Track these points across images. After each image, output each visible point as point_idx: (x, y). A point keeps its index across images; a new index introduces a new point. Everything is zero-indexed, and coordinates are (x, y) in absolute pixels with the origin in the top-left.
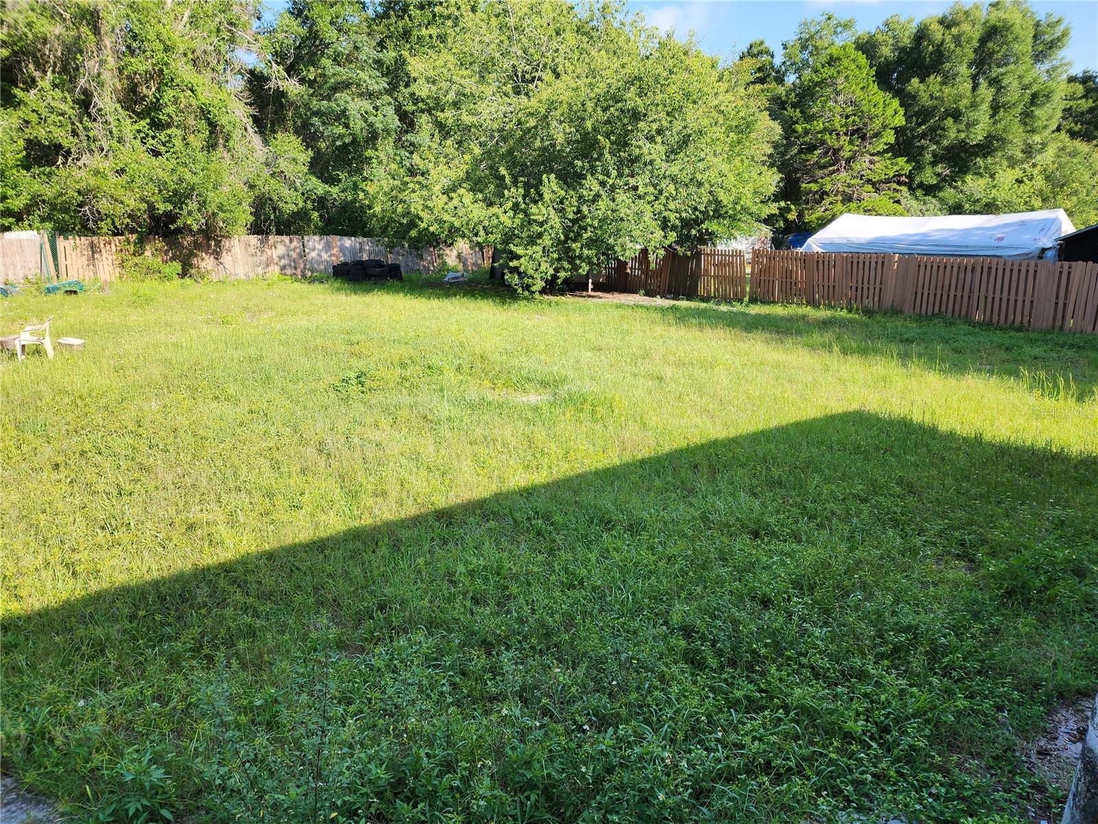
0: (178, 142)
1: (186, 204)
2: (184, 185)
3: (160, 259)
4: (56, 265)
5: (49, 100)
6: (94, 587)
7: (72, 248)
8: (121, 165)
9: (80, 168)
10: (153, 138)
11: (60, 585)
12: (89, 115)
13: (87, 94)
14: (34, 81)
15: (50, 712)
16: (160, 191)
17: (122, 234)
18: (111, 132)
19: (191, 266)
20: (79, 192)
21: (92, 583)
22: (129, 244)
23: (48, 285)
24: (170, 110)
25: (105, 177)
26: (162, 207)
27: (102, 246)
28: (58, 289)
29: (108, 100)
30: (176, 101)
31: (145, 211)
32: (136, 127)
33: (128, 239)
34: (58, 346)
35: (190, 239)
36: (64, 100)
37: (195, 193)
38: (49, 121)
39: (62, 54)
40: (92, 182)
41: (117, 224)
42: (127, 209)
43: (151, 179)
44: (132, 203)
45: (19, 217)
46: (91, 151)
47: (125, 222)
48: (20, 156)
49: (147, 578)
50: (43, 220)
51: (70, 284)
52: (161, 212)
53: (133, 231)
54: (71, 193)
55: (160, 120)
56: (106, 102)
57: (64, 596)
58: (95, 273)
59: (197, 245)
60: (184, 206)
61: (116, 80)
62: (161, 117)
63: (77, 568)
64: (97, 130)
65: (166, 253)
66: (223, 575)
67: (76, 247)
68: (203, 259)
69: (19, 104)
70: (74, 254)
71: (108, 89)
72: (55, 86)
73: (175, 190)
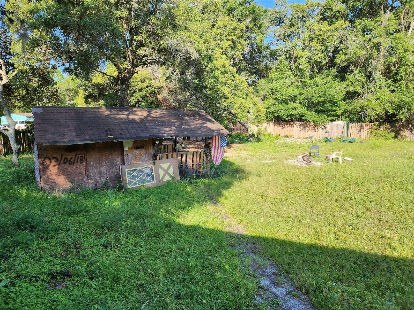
0: (403, 87)
1: (402, 110)
2: (403, 103)
3: (386, 132)
4: (347, 133)
5: (357, 77)
6: (343, 246)
7: (354, 127)
8: (378, 97)
9: (363, 99)
10: (393, 86)
11: (332, 241)
12: (370, 80)
13: (371, 73)
14: (353, 71)
15: (323, 282)
16: (392, 106)
17: (373, 122)
18: (376, 85)
19: (399, 134)
20: (360, 108)
21: (343, 244)
22: (375, 125)
23: (343, 139)
24: (402, 74)
25: (371, 102)
26: (391, 112)
27: (365, 126)
28: (347, 141)
29: (378, 74)
30: (405, 70)
31: (384, 114)
32: (387, 82)
33: (375, 124)
34: (343, 160)
35: (401, 124)
36: (362, 76)
37: (407, 105)
38: (355, 84)
39: (364, 60)
40: (366, 104)
41: (372, 119)
42: (377, 113)
43: (389, 101)
44: (380, 110)
45: (338, 117)
46: (368, 93)
47: (375, 117)
48: (343, 97)
49: (362, 250)
50: (346, 117)
51: (351, 139)
52: (390, 114)
53: (377, 121)
54: (358, 108)
55: (397, 79)
56: (377, 75)
57: (333, 245)
58: (360, 136)
59: (403, 126)
60: (401, 111)
61: (382, 66)
62: (398, 77)
63: (339, 237)
64: (372, 85)
65: (389, 129)
66: (393, 262)
67: (355, 127)
68: (404, 132)
69: (346, 79)
70: (354, 129)
71: (379, 70)
72: (360, 72)
73: (398, 105)
